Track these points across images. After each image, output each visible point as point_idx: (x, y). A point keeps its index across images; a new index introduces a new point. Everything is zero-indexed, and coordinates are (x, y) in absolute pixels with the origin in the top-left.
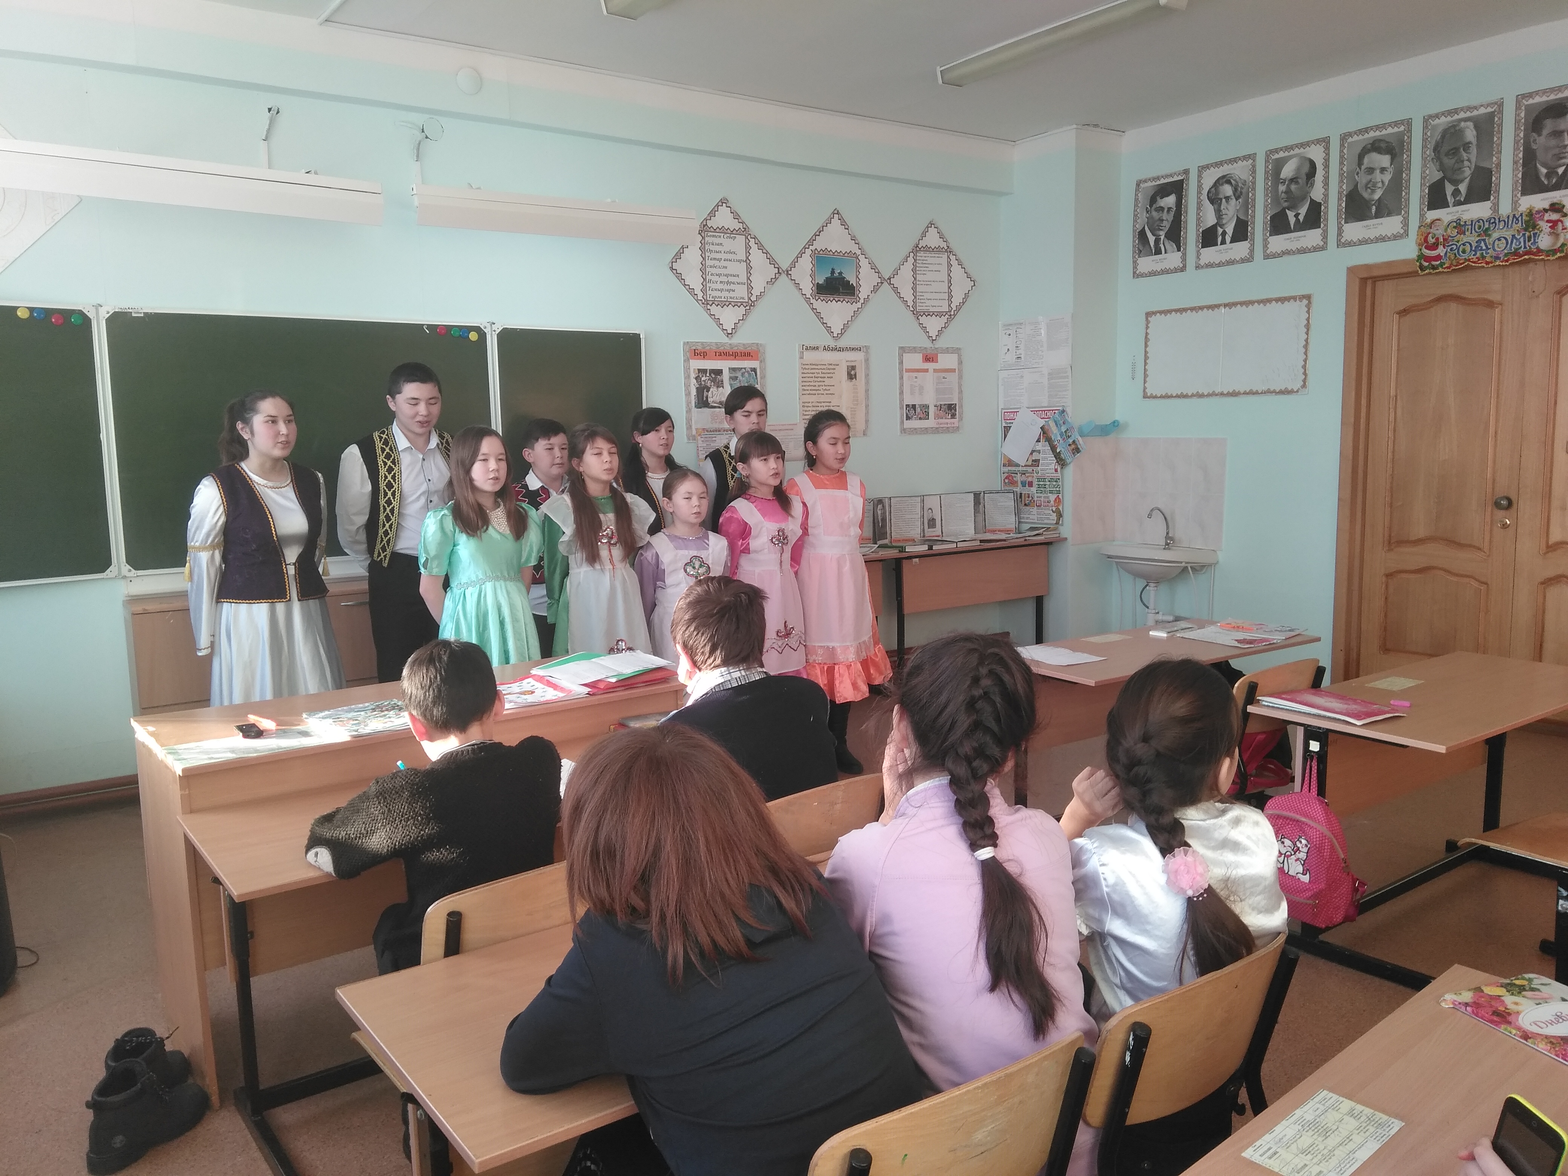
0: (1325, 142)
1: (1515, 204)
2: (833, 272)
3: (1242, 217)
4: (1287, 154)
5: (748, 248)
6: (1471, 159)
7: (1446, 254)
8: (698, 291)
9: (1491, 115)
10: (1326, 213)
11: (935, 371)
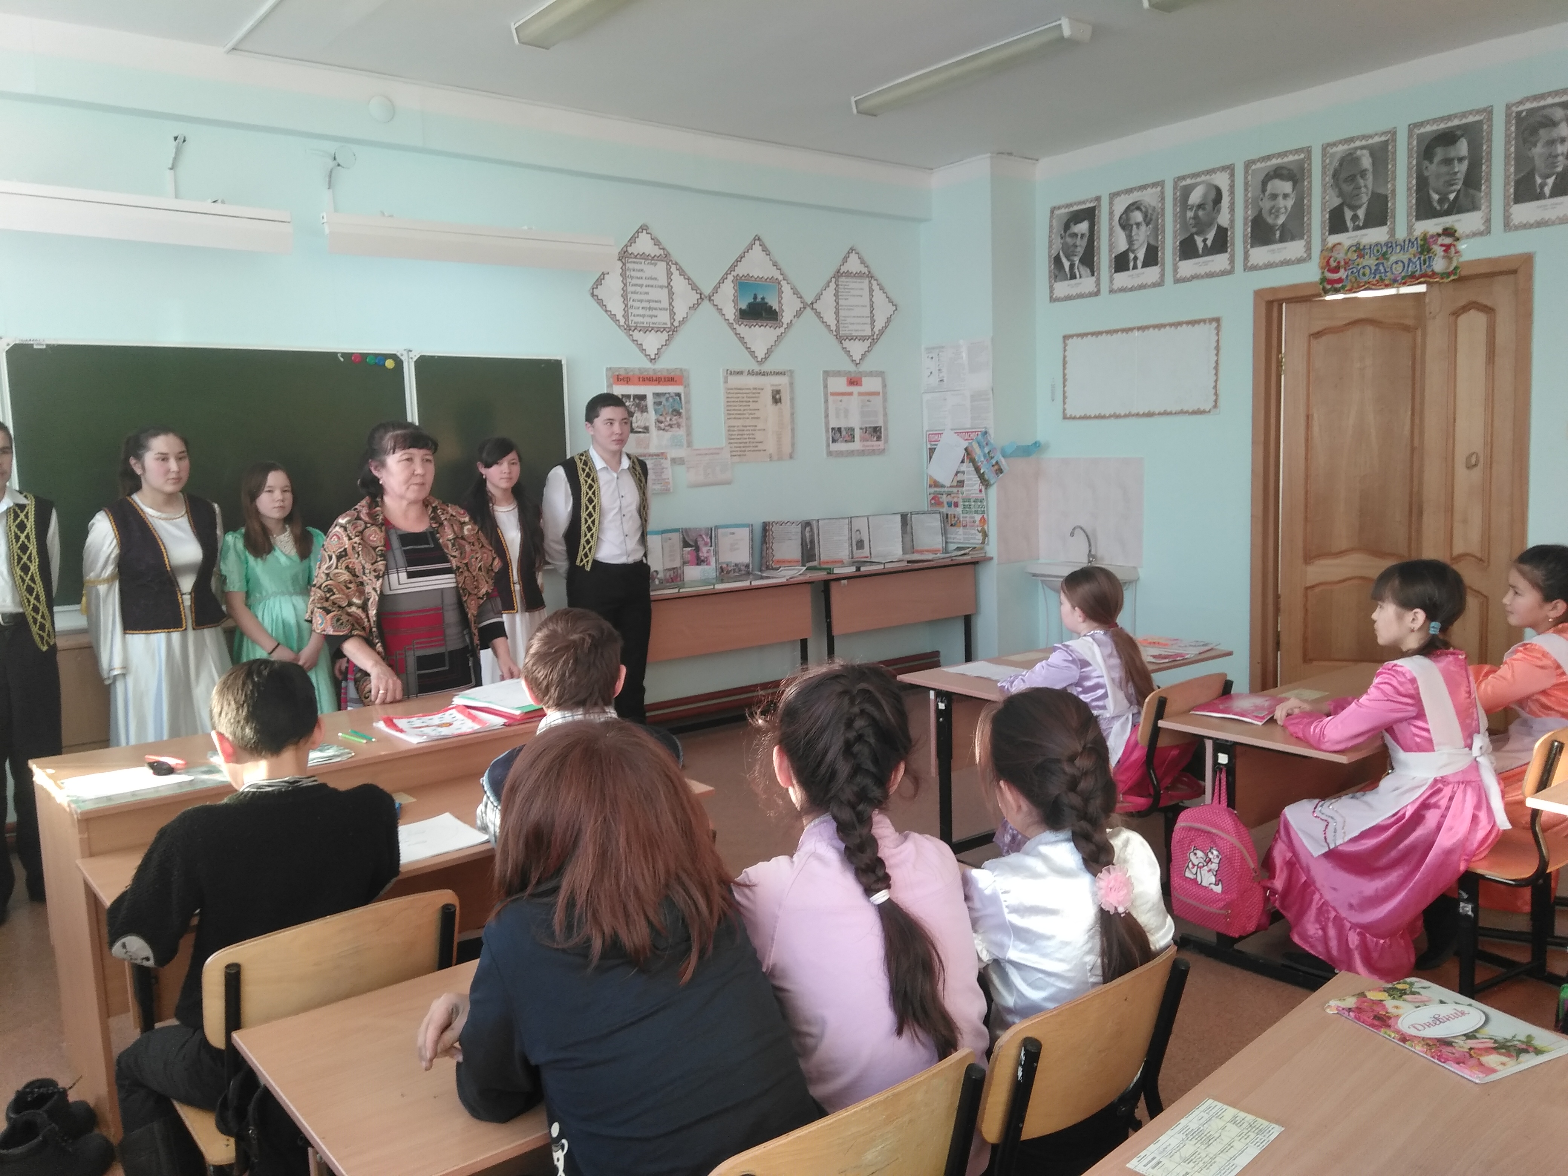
0: (1230, 169)
1: (1410, 228)
2: (755, 297)
3: (1152, 243)
4: (1193, 181)
5: (669, 274)
6: (1367, 185)
7: (1347, 276)
8: (620, 317)
9: (1386, 143)
10: (1233, 238)
11: (860, 394)
